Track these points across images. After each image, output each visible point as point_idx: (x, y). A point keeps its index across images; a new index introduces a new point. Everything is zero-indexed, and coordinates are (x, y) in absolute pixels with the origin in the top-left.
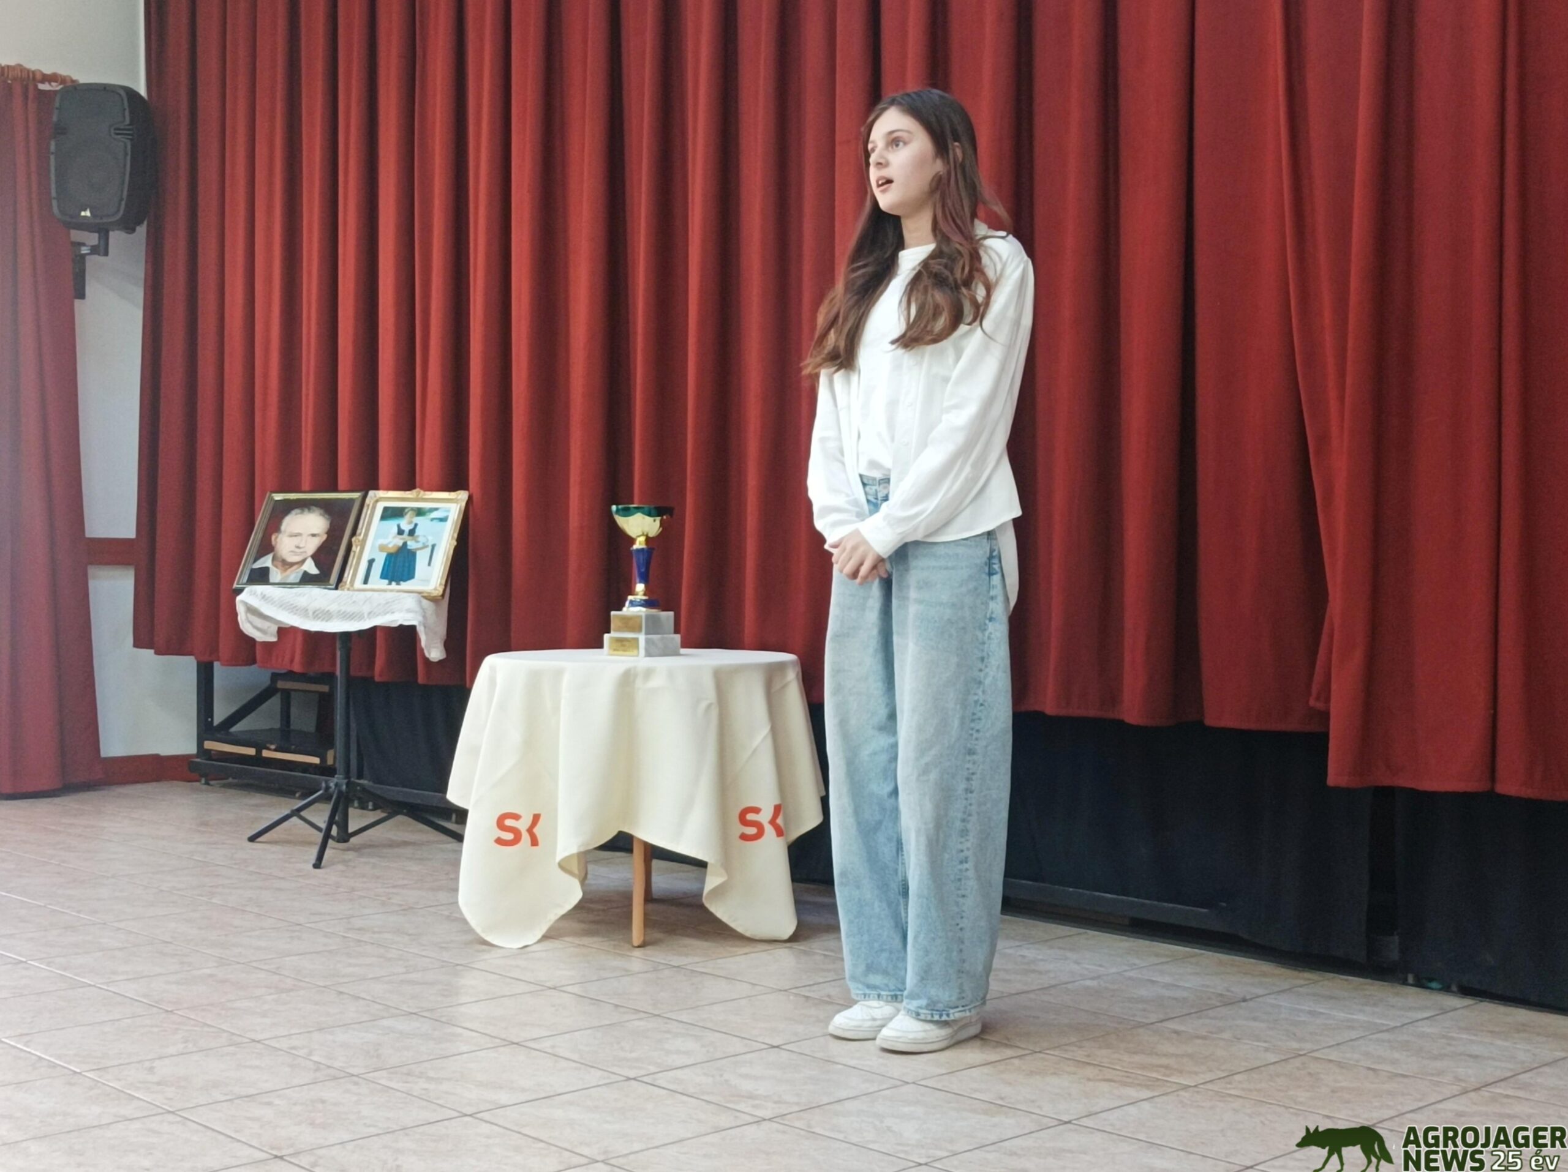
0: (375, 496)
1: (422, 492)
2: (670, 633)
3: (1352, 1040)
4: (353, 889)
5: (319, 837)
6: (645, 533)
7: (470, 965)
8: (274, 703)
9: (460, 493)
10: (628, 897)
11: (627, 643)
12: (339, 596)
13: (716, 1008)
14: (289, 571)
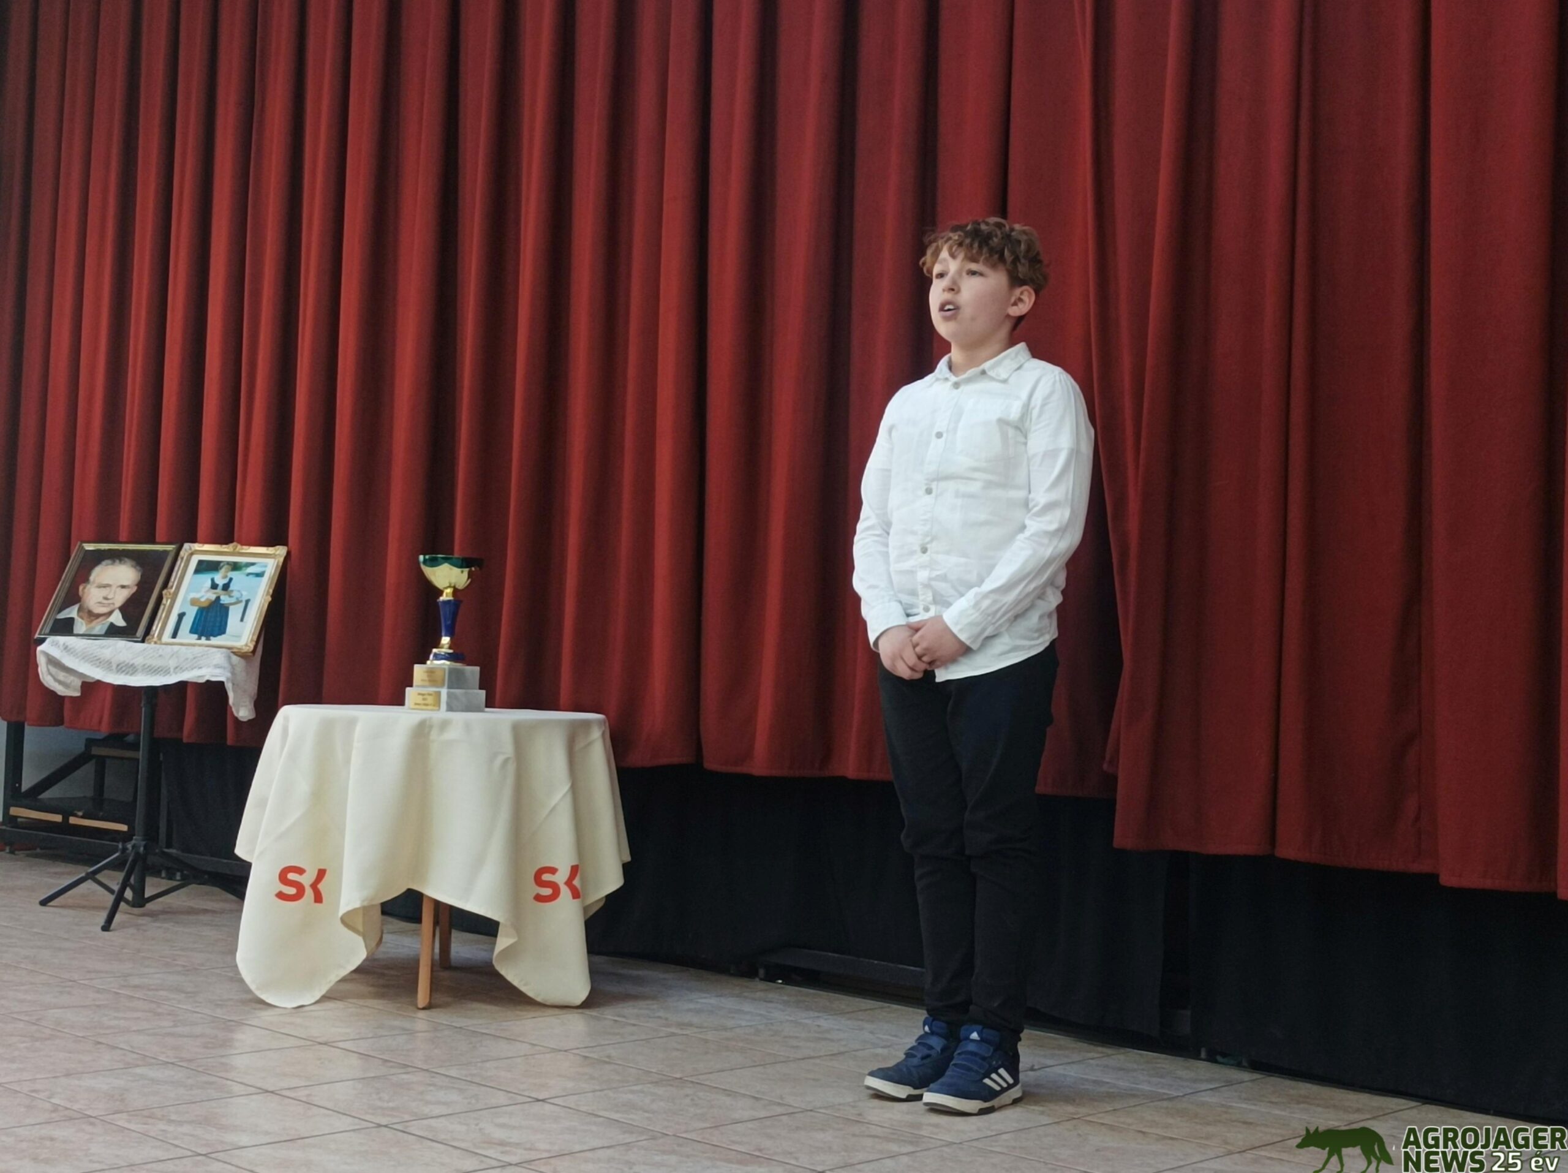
0: (190, 549)
1: (239, 546)
2: (475, 690)
4: (139, 951)
6: (453, 585)
7: (245, 1022)
8: (88, 771)
9: (279, 549)
12: (144, 650)
13: (488, 1065)
14: (96, 622)
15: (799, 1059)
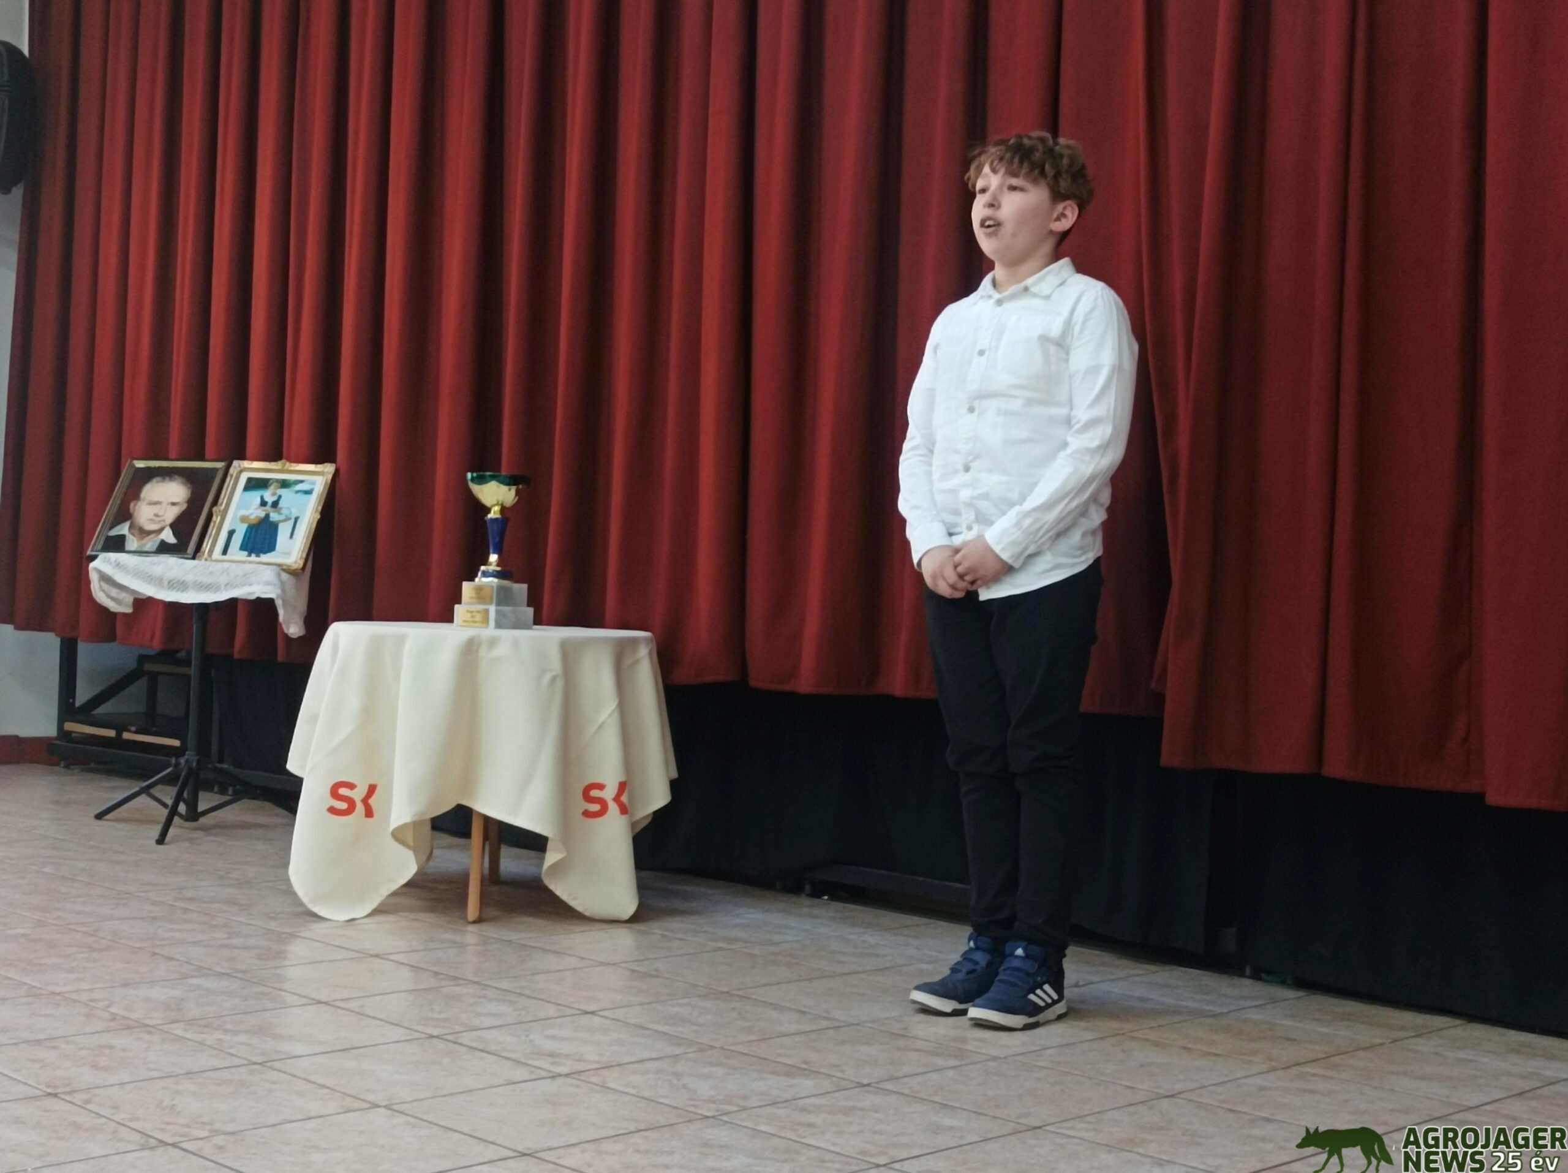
0: (240, 466)
1: (288, 464)
2: (523, 607)
4: (193, 864)
5: (164, 813)
6: (500, 503)
7: (298, 934)
8: (140, 687)
9: (327, 466)
11: (475, 615)
12: (195, 567)
13: (538, 977)
14: (147, 539)
15: (845, 974)
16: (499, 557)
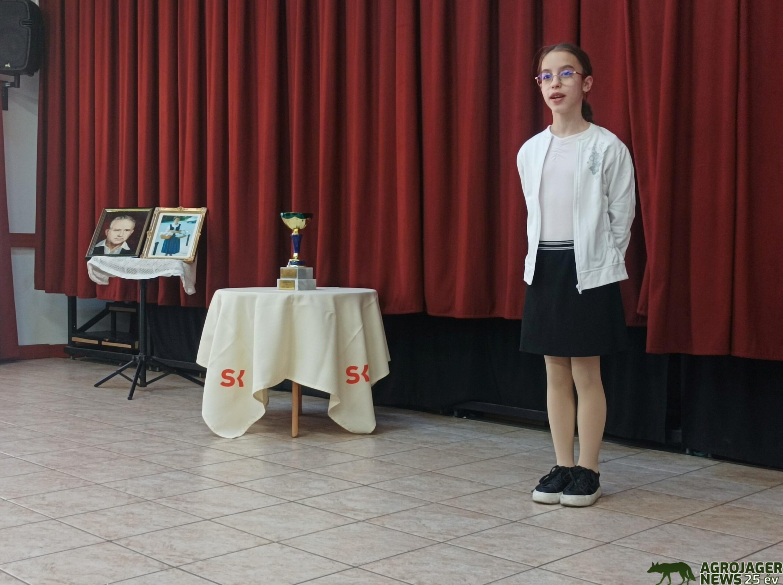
0: (159, 210)
1: (183, 208)
2: (311, 279)
3: (658, 481)
4: (149, 410)
5: (131, 384)
6: (298, 227)
7: (209, 447)
8: (108, 318)
9: (202, 209)
10: (289, 413)
11: (288, 283)
12: (140, 261)
13: (334, 467)
14: (114, 248)
15: (487, 459)
16: (298, 254)
